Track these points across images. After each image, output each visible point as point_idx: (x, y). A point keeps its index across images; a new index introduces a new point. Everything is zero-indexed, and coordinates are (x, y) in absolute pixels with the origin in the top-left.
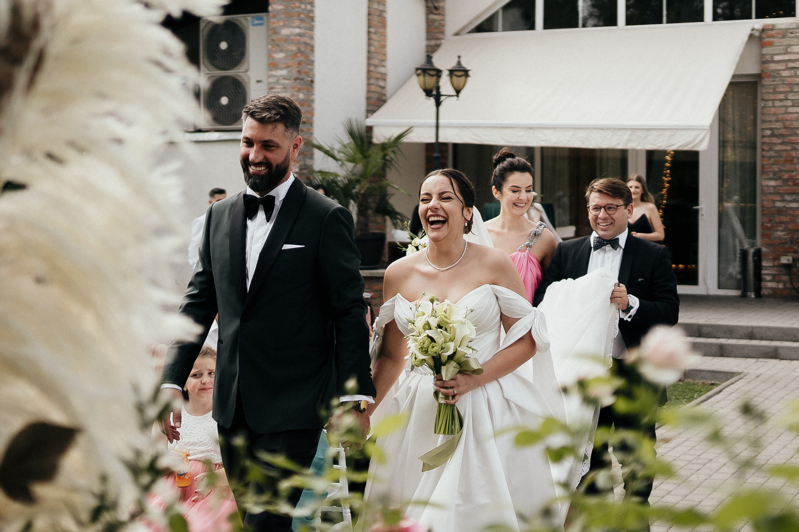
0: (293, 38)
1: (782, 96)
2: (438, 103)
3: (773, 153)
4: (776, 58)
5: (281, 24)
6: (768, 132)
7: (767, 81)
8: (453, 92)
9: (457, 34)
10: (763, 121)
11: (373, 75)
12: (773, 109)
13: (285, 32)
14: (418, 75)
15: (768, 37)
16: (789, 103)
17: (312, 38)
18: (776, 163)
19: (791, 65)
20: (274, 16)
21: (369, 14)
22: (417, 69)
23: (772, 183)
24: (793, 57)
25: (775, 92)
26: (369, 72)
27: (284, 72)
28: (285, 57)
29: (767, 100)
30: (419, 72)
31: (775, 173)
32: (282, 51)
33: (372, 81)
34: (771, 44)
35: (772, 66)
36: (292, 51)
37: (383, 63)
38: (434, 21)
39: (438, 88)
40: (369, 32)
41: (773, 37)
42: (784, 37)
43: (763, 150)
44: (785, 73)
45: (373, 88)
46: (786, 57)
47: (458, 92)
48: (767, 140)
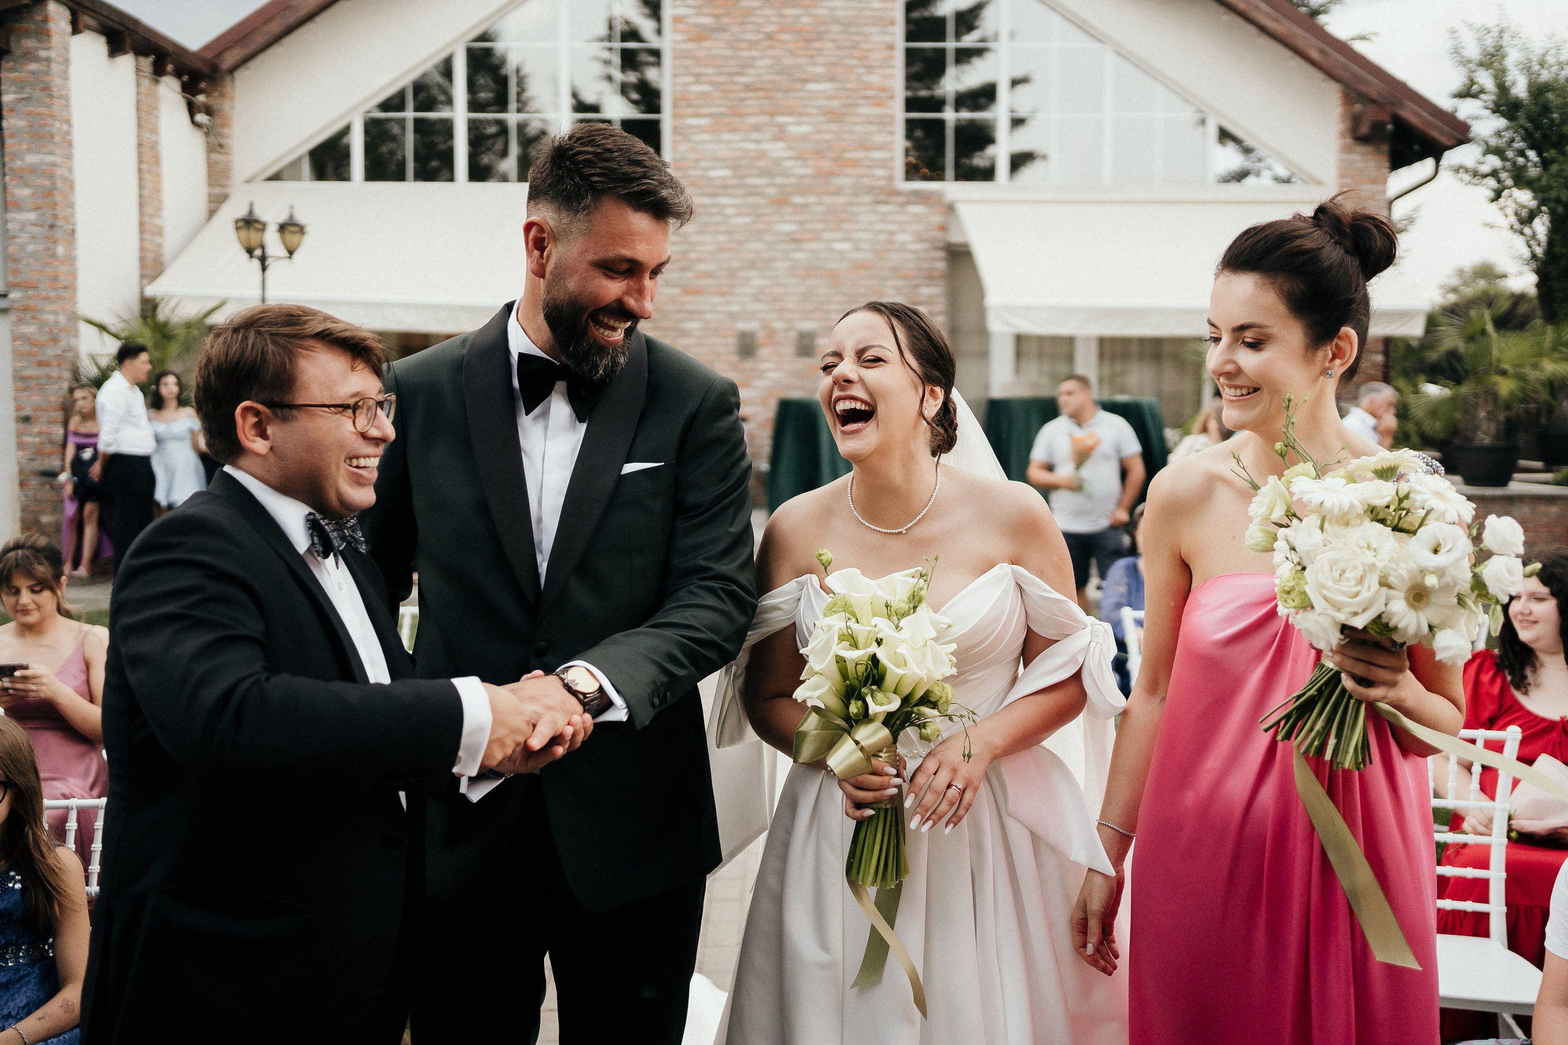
0: (45, 167)
2: (264, 268)
5: (24, 147)
8: (285, 254)
9: (248, 181)
11: (146, 227)
13: (31, 159)
14: (238, 229)
17: (70, 170)
20: (13, 136)
21: (140, 145)
22: (237, 221)
26: (142, 224)
27: (32, 216)
28: (34, 194)
30: (239, 225)
32: (26, 185)
33: (147, 236)
36: (43, 186)
37: (159, 213)
38: (216, 161)
39: (263, 247)
40: (140, 170)
45: (147, 244)
47: (291, 253)
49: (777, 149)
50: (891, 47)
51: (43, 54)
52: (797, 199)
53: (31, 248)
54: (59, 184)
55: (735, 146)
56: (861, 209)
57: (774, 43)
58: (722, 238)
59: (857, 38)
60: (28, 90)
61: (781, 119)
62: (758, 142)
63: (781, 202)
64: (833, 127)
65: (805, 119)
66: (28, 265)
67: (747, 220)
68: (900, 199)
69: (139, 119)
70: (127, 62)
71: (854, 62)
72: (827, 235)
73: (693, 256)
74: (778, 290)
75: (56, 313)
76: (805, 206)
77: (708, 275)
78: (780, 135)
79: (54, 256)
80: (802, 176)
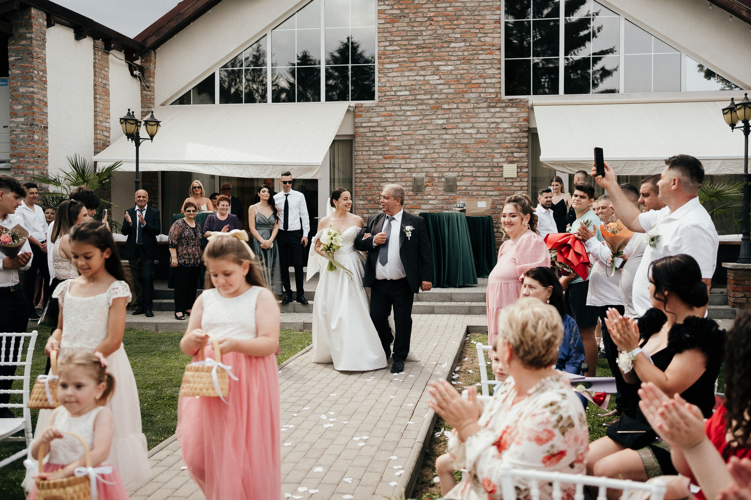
0: (28, 94)
1: (367, 149)
2: (138, 145)
3: (362, 184)
4: (363, 125)
5: (19, 84)
6: (359, 171)
7: (358, 139)
8: (149, 137)
9: (163, 105)
10: (356, 164)
11: (98, 127)
12: (362, 156)
13: (22, 90)
14: (121, 123)
15: (359, 112)
16: (372, 153)
17: (45, 96)
18: (364, 190)
19: (372, 129)
20: (13, 79)
21: (95, 85)
22: (121, 119)
23: (362, 202)
24: (373, 124)
25: (363, 146)
26: (95, 125)
27: (22, 120)
28: (23, 108)
29: (359, 151)
30: (122, 121)
31: (363, 196)
32: (20, 104)
33: (98, 132)
34: (360, 116)
35: (361, 130)
36: (28, 104)
37: (108, 120)
38: (146, 95)
39: (138, 133)
40: (95, 98)
41: (361, 112)
42: (368, 112)
43: (356, 182)
44: (369, 134)
45: (99, 136)
46: (370, 124)
47: (152, 137)
48: (358, 175)
49: (434, 79)
50: (498, 22)
51: (28, 35)
52: (446, 106)
53: (21, 136)
54: (36, 102)
55: (411, 78)
56: (480, 110)
57: (433, 22)
58: (404, 128)
59: (480, 18)
60: (21, 55)
61: (436, 63)
62: (424, 76)
63: (436, 108)
64: (465, 66)
65: (449, 63)
66: (20, 145)
67: (417, 118)
68: (504, 105)
69: (95, 72)
70: (88, 43)
71: (477, 31)
72: (462, 126)
73: (388, 138)
74: (436, 156)
75: (33, 170)
76: (450, 109)
77: (397, 148)
78: (436, 71)
79: (33, 140)
80: (447, 94)
